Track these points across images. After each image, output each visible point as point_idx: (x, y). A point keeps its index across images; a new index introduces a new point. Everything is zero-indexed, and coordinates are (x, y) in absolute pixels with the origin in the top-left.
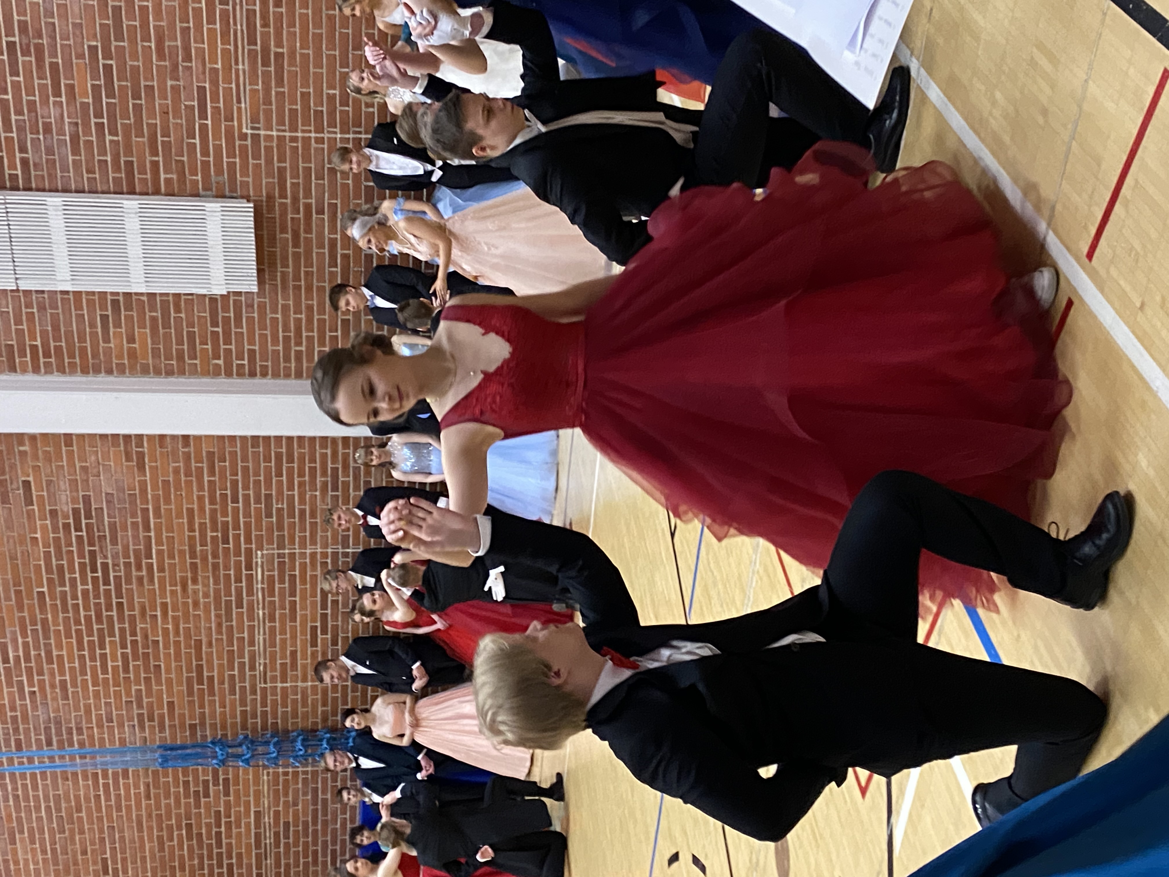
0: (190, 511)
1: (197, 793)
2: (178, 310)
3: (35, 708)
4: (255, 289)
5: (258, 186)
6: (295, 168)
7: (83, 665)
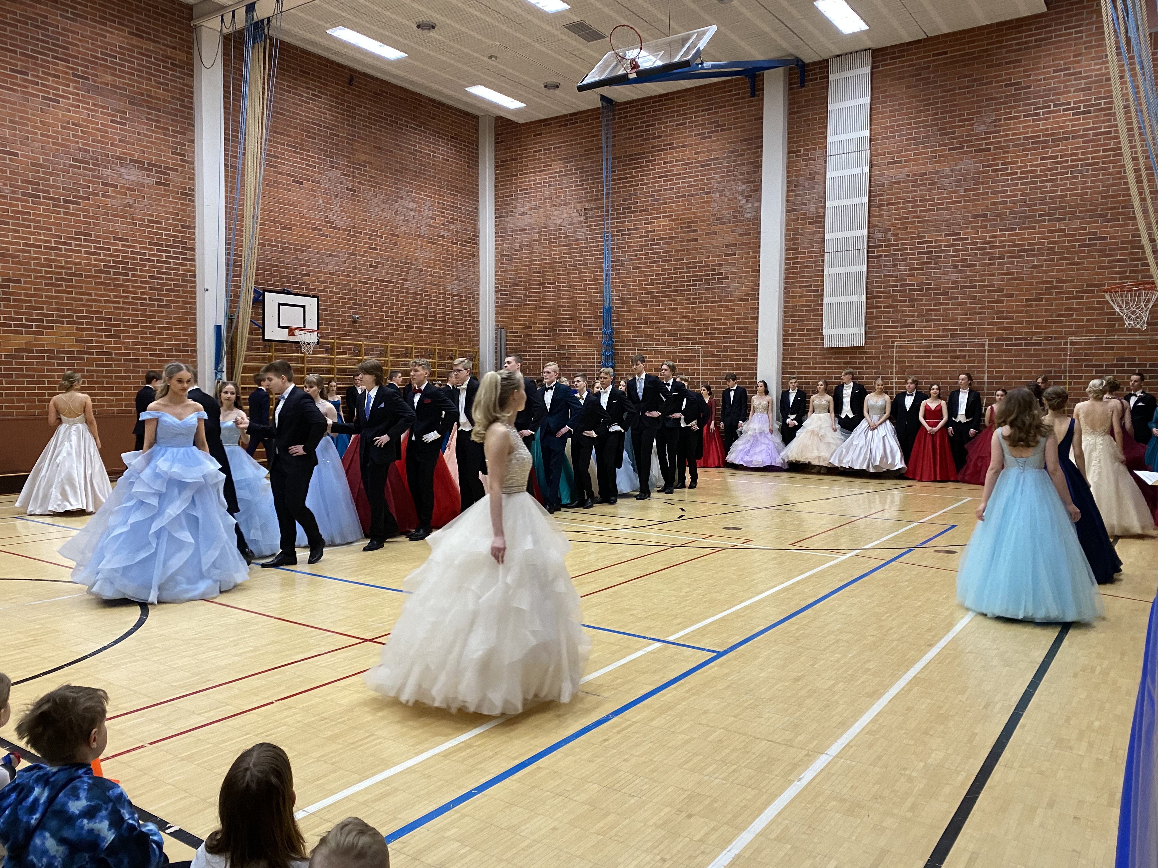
0: (721, 320)
2: (814, 315)
3: (629, 256)
4: (825, 346)
5: (870, 348)
6: (880, 363)
7: (649, 276)
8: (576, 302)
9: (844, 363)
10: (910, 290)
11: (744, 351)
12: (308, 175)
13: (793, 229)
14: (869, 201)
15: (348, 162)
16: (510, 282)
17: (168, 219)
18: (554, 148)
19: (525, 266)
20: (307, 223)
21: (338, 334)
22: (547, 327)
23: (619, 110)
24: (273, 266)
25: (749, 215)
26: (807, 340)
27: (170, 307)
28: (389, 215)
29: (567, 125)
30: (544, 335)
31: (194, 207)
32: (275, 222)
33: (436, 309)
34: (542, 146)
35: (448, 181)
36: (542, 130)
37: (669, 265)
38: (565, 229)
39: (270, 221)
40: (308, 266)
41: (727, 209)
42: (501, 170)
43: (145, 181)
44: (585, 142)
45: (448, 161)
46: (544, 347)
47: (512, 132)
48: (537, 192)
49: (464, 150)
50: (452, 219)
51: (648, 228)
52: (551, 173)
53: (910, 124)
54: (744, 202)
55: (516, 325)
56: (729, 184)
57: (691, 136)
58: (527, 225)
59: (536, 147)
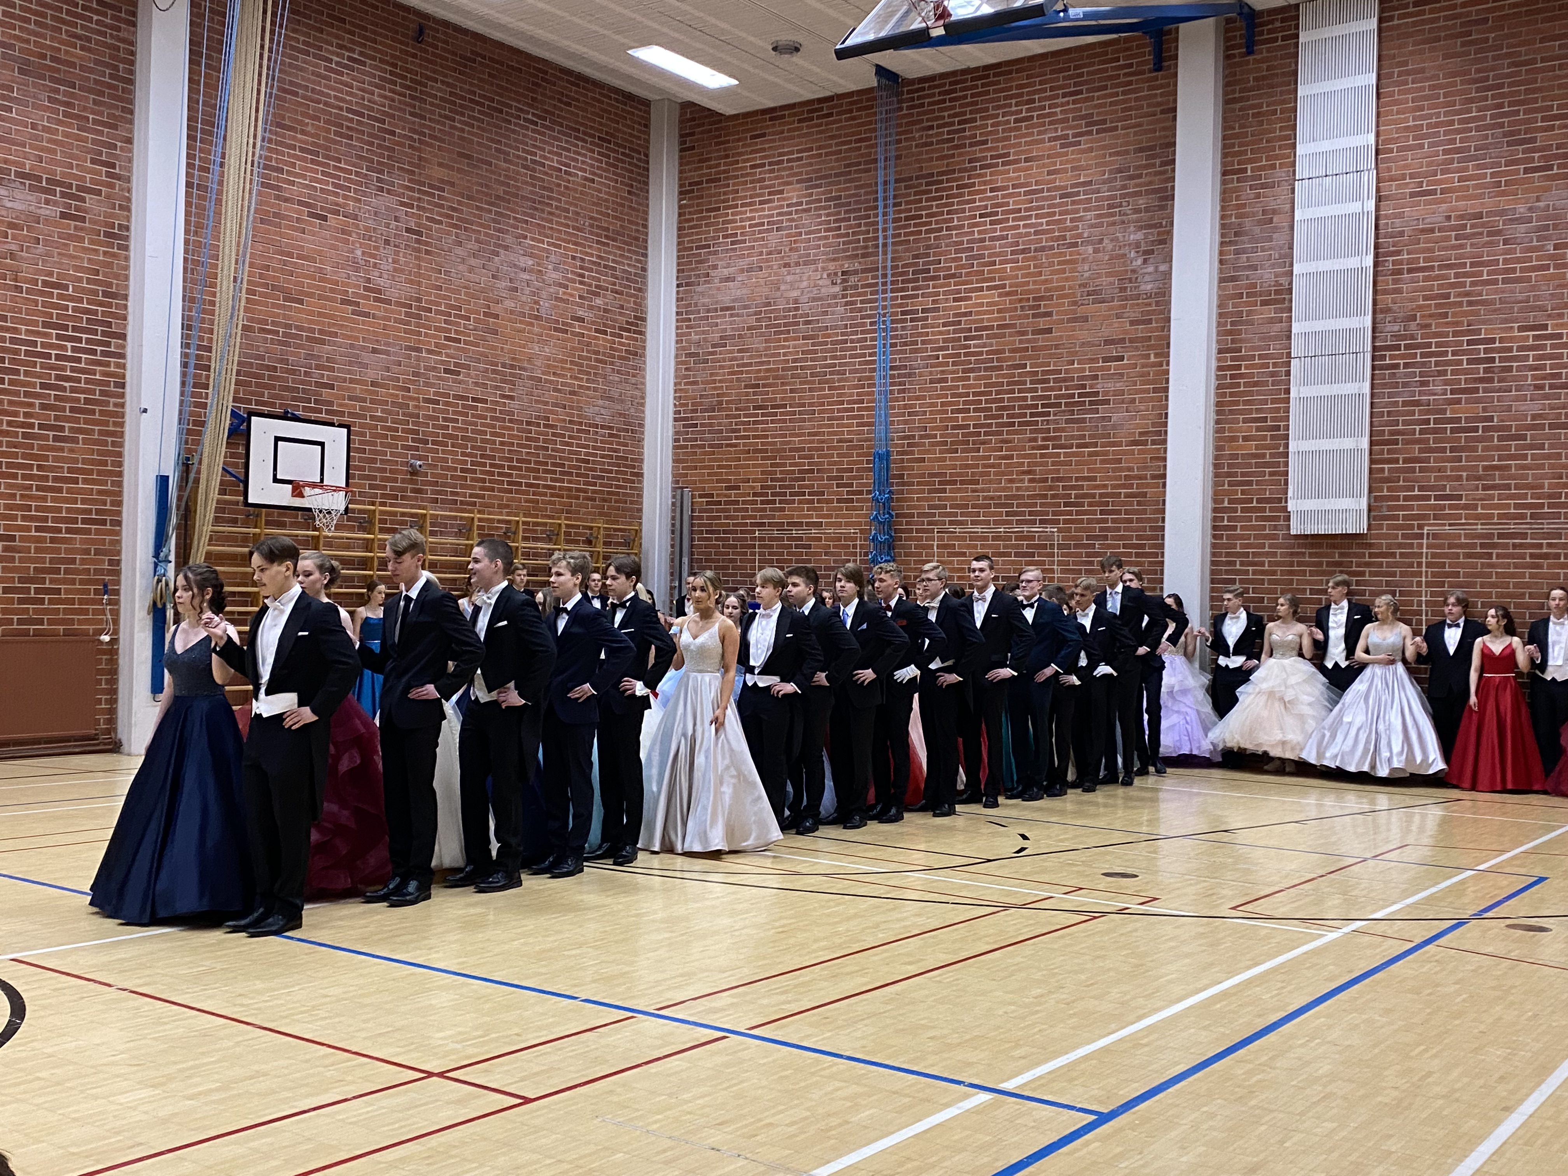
1: (842, 478)
2: (1271, 474)
3: (924, 358)
4: (1292, 532)
5: (1377, 536)
6: (1395, 565)
7: (960, 395)
8: (823, 442)
9: (1329, 564)
10: (1453, 430)
11: (1138, 537)
12: (337, 204)
13: (1231, 314)
14: (1376, 264)
15: (410, 181)
16: (701, 404)
17: (80, 280)
18: (789, 161)
19: (730, 374)
20: (332, 290)
21: (383, 496)
22: (769, 487)
23: (909, 92)
24: (268, 368)
25: (1149, 287)
26: (1258, 519)
27: (75, 440)
28: (484, 279)
29: (812, 119)
30: (762, 502)
31: (127, 259)
32: (274, 288)
33: (563, 451)
34: (766, 157)
35: (591, 218)
36: (767, 127)
37: (997, 376)
38: (804, 308)
39: (266, 286)
40: (332, 369)
41: (1109, 275)
42: (690, 199)
43: (42, 212)
44: (846, 151)
45: (593, 181)
46: (762, 525)
47: (710, 131)
48: (755, 240)
49: (623, 162)
50: (597, 287)
51: (960, 307)
52: (782, 207)
53: (1452, 123)
54: (1140, 261)
55: (710, 482)
56: (1112, 229)
57: (1042, 141)
58: (734, 301)
59: (755, 159)
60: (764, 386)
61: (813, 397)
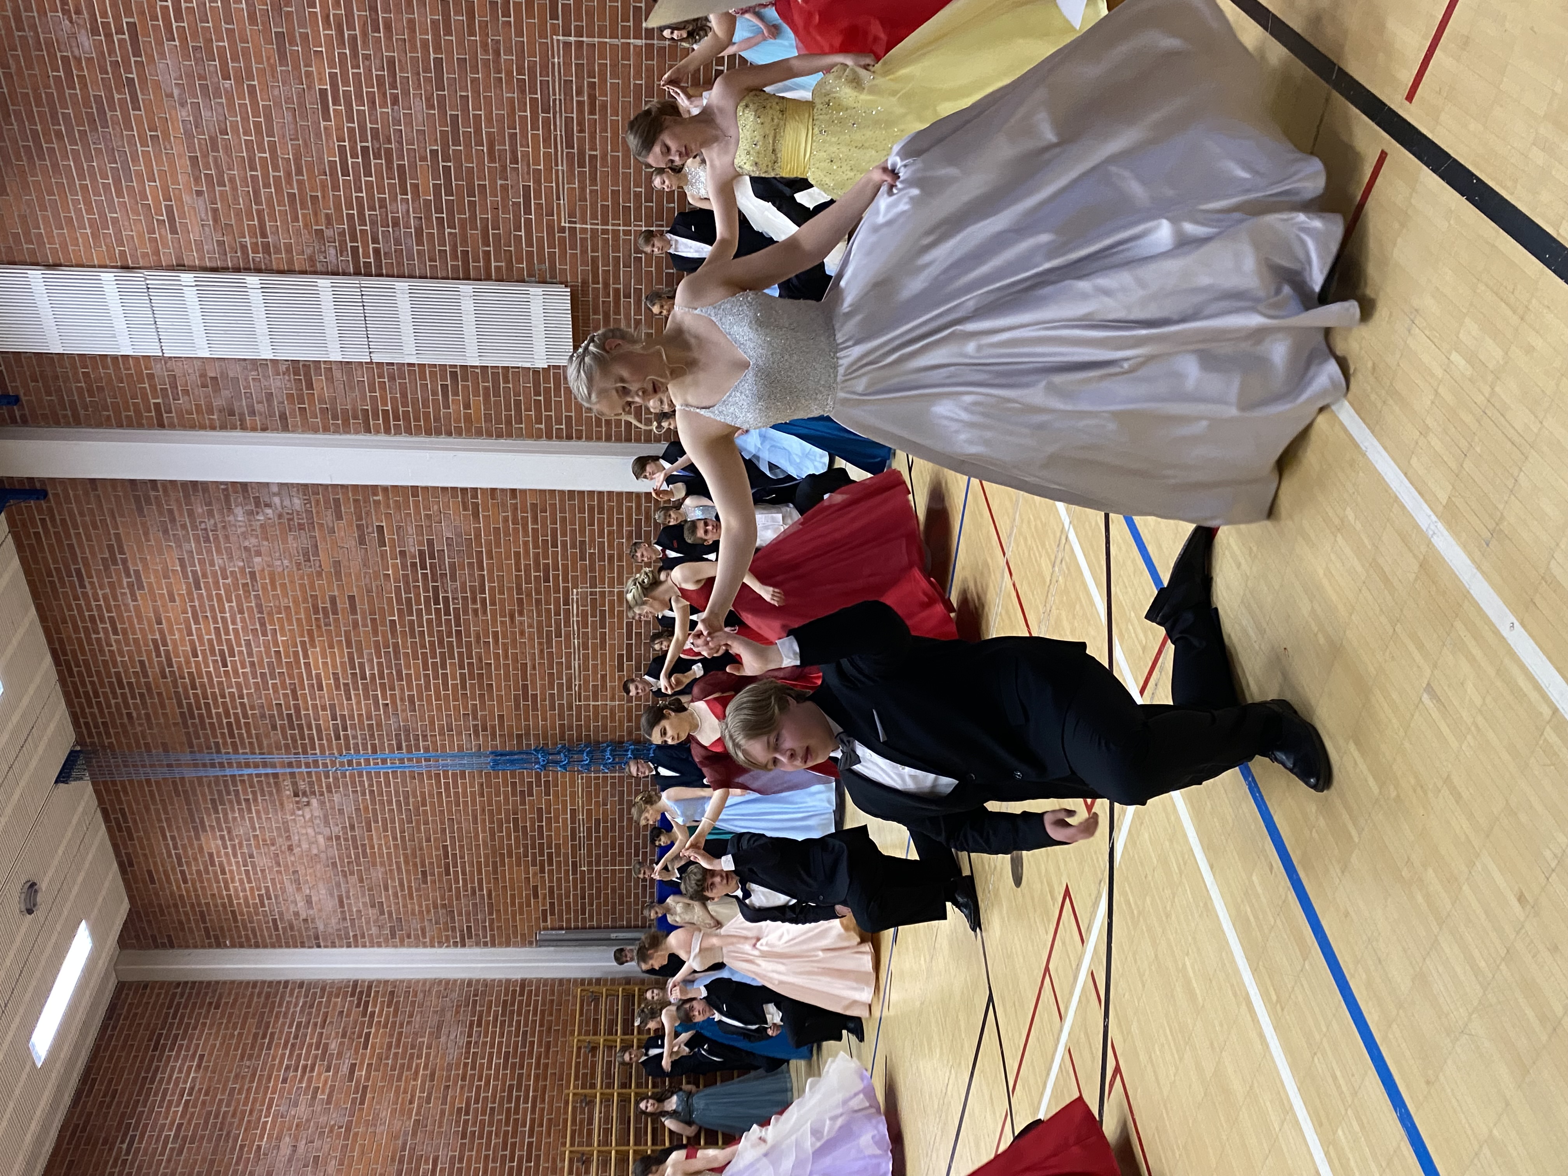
0: (517, 554)
1: (522, 792)
2: (506, 381)
3: (388, 718)
5: (574, 274)
6: (606, 256)
7: (428, 683)
8: (483, 810)
10: (449, 193)
11: (582, 512)
13: (324, 419)
14: (258, 271)
16: (446, 923)
18: (176, 848)
19: (411, 898)
22: (534, 859)
23: (91, 739)
25: (296, 501)
26: (557, 394)
30: (551, 865)
34: (173, 869)
35: (242, 1058)
36: (140, 868)
37: (405, 647)
38: (336, 830)
41: (284, 541)
42: (224, 937)
44: (161, 795)
45: (202, 1057)
46: (574, 864)
47: (149, 922)
48: (265, 878)
49: (182, 1018)
50: (317, 1048)
51: (328, 685)
52: (227, 854)
54: (269, 511)
55: (529, 913)
56: (233, 538)
57: (137, 608)
58: (332, 895)
59: (177, 881)
60: (423, 865)
61: (434, 821)
